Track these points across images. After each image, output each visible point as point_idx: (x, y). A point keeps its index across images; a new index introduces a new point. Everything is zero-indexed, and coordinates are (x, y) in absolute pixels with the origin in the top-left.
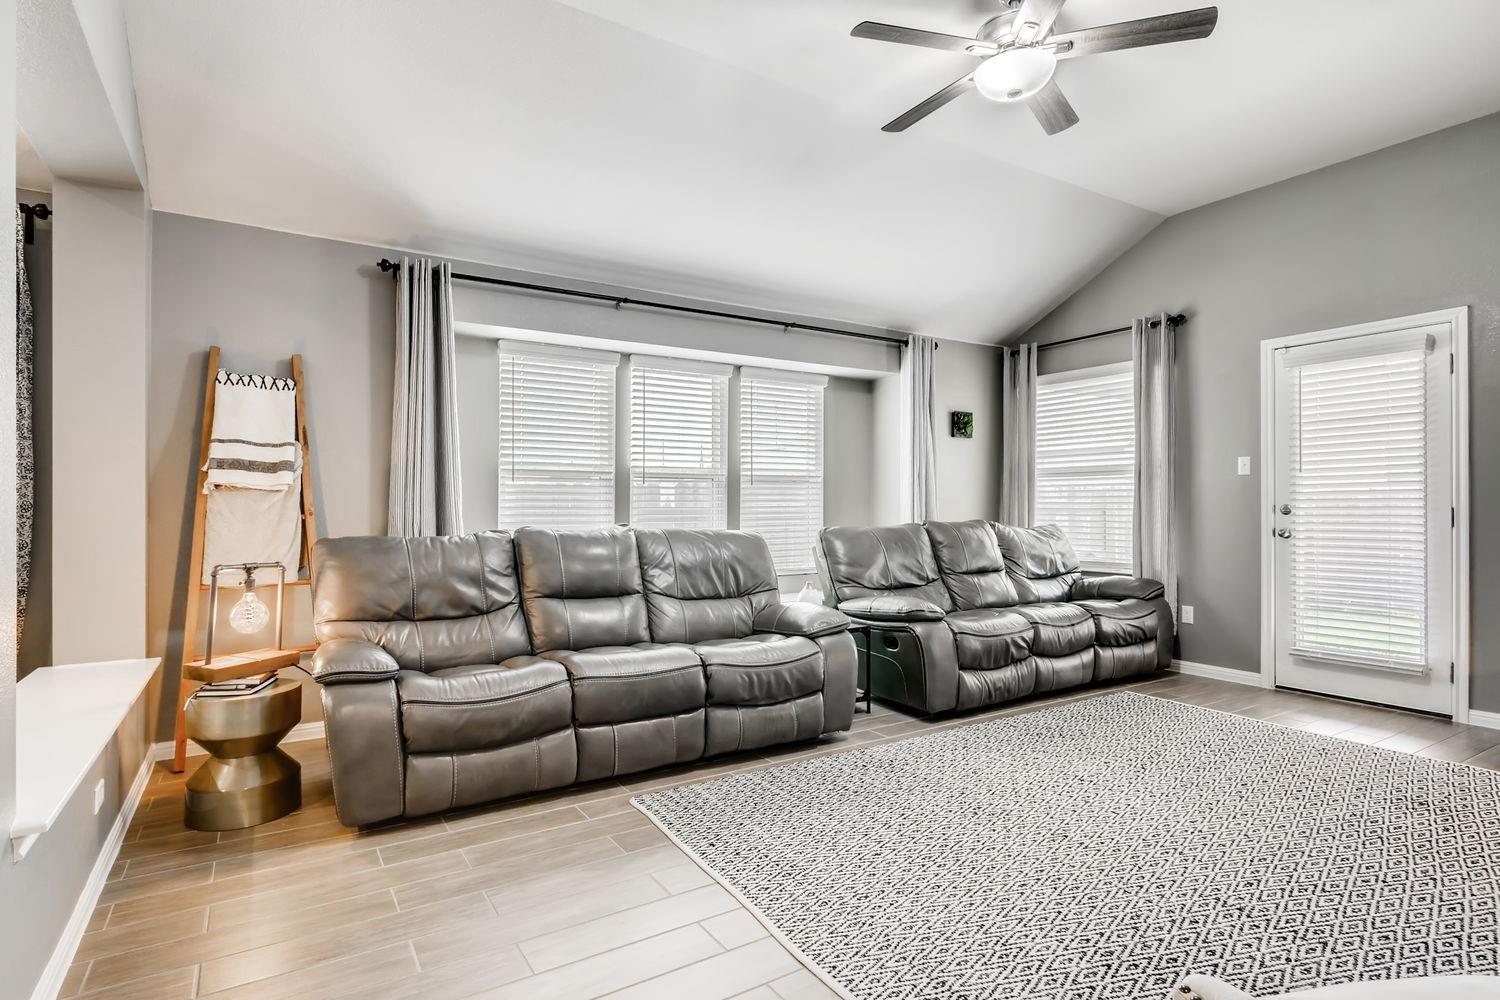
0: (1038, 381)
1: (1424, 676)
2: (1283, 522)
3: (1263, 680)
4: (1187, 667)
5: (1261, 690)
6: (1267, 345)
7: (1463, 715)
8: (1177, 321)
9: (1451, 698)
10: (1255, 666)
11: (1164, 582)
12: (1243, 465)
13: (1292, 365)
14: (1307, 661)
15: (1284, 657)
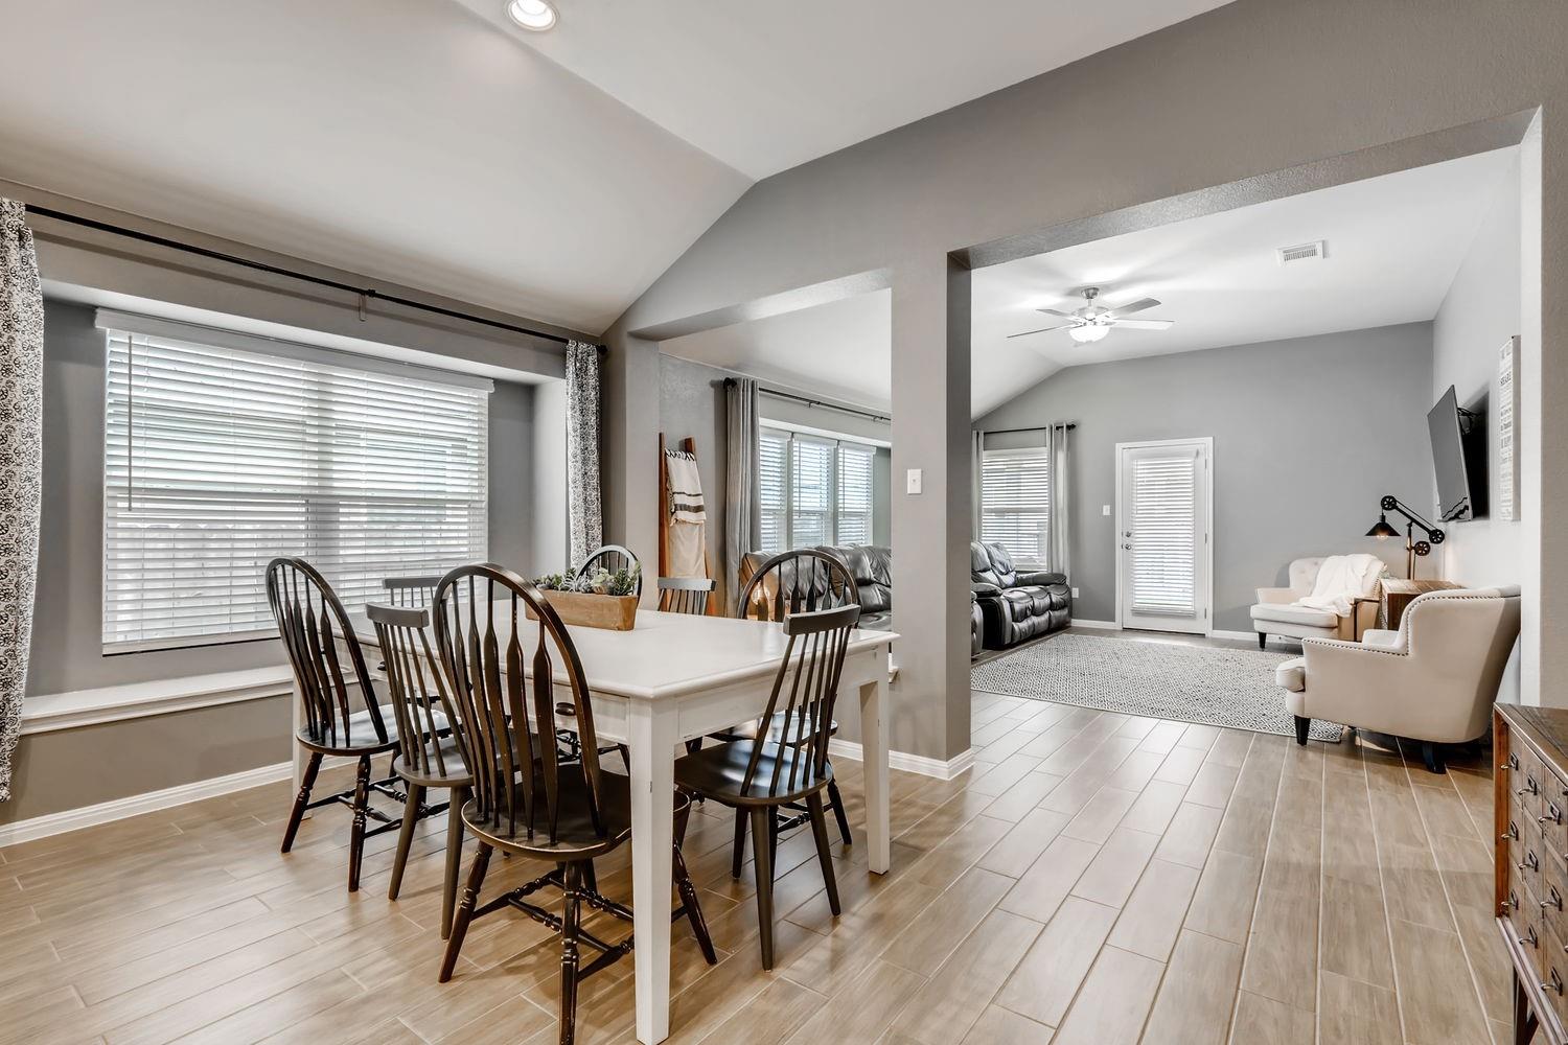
0: (984, 454)
1: (1191, 616)
2: (1128, 541)
3: (1116, 625)
4: (1076, 623)
5: (1115, 631)
6: (1119, 446)
7: (1210, 633)
8: (1071, 427)
9: (1204, 626)
10: (1113, 619)
11: (1066, 574)
12: (1106, 511)
13: (1133, 458)
14: (1138, 613)
15: (1128, 612)
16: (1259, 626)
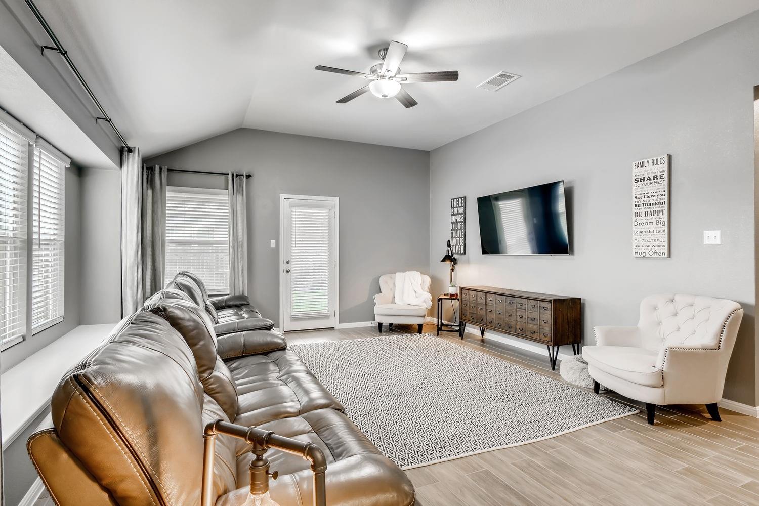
1: (326, 317)
2: (288, 267)
6: (282, 196)
7: (337, 326)
8: (248, 176)
9: (334, 322)
12: (273, 244)
13: (291, 206)
14: (295, 319)
15: (288, 320)
16: (379, 319)
